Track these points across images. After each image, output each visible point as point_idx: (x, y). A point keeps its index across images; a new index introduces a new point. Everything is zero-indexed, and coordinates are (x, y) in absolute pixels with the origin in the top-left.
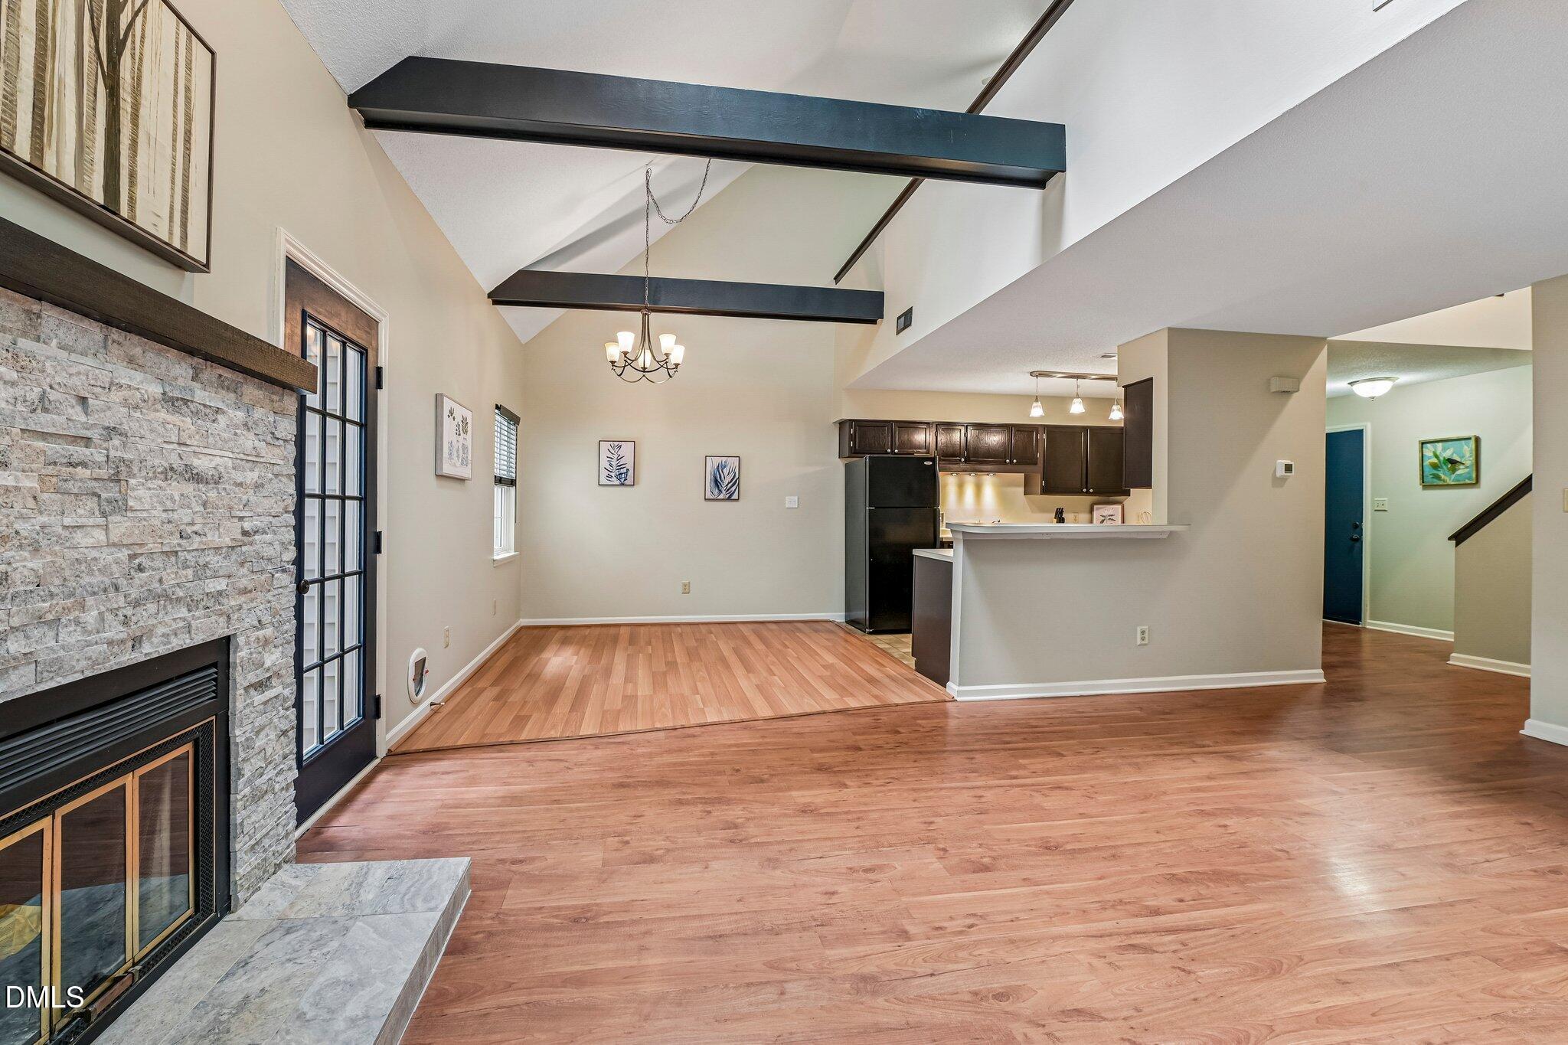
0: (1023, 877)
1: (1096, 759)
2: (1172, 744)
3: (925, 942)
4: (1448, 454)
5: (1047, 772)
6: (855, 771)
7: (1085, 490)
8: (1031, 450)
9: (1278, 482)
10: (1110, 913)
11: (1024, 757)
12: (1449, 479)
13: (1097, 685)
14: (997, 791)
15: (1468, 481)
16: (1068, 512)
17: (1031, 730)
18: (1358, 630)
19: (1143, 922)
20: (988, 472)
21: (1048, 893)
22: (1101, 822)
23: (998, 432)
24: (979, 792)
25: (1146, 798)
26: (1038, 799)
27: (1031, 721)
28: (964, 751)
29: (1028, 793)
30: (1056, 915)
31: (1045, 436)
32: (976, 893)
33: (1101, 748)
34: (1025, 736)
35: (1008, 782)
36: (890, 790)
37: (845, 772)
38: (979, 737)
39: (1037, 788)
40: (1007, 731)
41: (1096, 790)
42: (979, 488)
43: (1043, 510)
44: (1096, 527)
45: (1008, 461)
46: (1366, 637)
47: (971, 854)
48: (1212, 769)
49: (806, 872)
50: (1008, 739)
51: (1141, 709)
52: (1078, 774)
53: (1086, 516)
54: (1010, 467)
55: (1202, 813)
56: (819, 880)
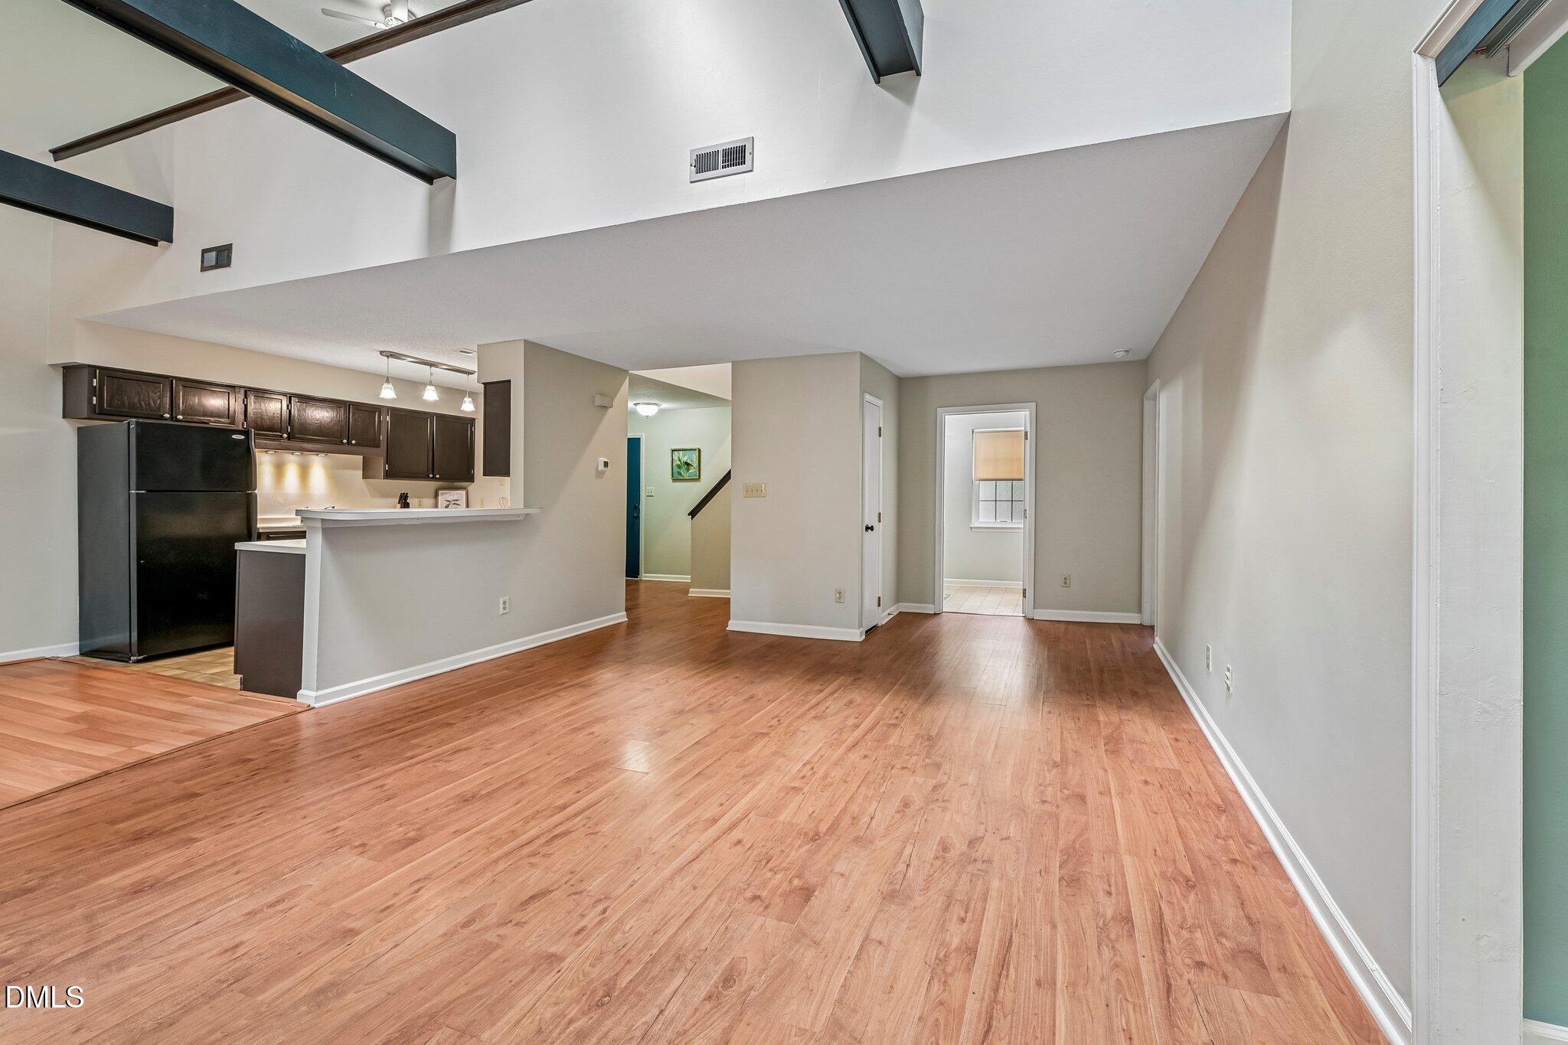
0: (452, 831)
1: (483, 718)
2: (540, 689)
3: (377, 925)
4: (685, 459)
5: (442, 742)
6: (202, 819)
7: (431, 476)
8: (372, 431)
9: (600, 474)
10: (532, 823)
11: (415, 737)
12: (686, 475)
13: (467, 657)
14: (397, 775)
15: (695, 477)
16: (411, 497)
17: (413, 712)
18: (637, 582)
19: (557, 818)
20: (318, 452)
21: (478, 833)
22: (503, 764)
23: (332, 408)
24: (379, 783)
25: (533, 733)
26: (442, 767)
27: (410, 704)
28: (345, 752)
29: (430, 765)
30: (492, 844)
31: (388, 418)
32: (412, 864)
33: (485, 708)
34: (409, 719)
35: (407, 763)
36: (265, 821)
37: (184, 826)
38: (358, 735)
39: (438, 758)
40: (388, 720)
41: (491, 742)
42: (304, 471)
43: (385, 495)
44: (441, 512)
45: (345, 441)
46: (642, 586)
47: (394, 836)
48: (573, 698)
49: (181, 947)
50: (391, 727)
51: (507, 668)
52: (472, 734)
53: (431, 501)
54: (347, 447)
55: (575, 730)
56: (206, 945)
